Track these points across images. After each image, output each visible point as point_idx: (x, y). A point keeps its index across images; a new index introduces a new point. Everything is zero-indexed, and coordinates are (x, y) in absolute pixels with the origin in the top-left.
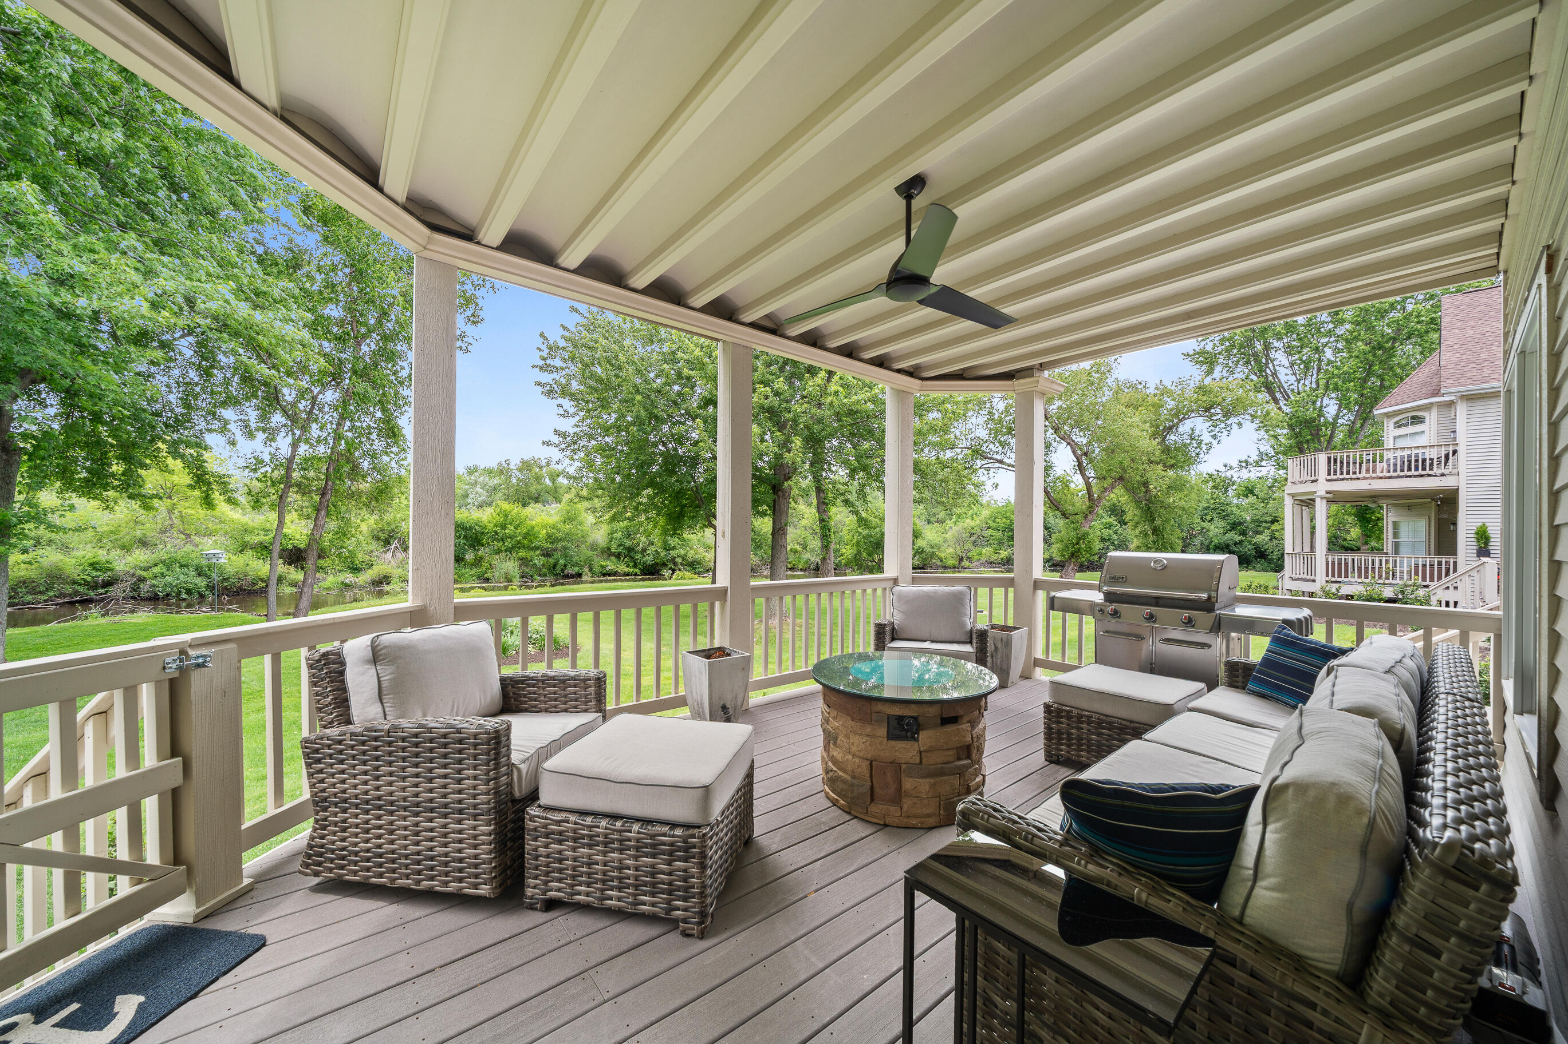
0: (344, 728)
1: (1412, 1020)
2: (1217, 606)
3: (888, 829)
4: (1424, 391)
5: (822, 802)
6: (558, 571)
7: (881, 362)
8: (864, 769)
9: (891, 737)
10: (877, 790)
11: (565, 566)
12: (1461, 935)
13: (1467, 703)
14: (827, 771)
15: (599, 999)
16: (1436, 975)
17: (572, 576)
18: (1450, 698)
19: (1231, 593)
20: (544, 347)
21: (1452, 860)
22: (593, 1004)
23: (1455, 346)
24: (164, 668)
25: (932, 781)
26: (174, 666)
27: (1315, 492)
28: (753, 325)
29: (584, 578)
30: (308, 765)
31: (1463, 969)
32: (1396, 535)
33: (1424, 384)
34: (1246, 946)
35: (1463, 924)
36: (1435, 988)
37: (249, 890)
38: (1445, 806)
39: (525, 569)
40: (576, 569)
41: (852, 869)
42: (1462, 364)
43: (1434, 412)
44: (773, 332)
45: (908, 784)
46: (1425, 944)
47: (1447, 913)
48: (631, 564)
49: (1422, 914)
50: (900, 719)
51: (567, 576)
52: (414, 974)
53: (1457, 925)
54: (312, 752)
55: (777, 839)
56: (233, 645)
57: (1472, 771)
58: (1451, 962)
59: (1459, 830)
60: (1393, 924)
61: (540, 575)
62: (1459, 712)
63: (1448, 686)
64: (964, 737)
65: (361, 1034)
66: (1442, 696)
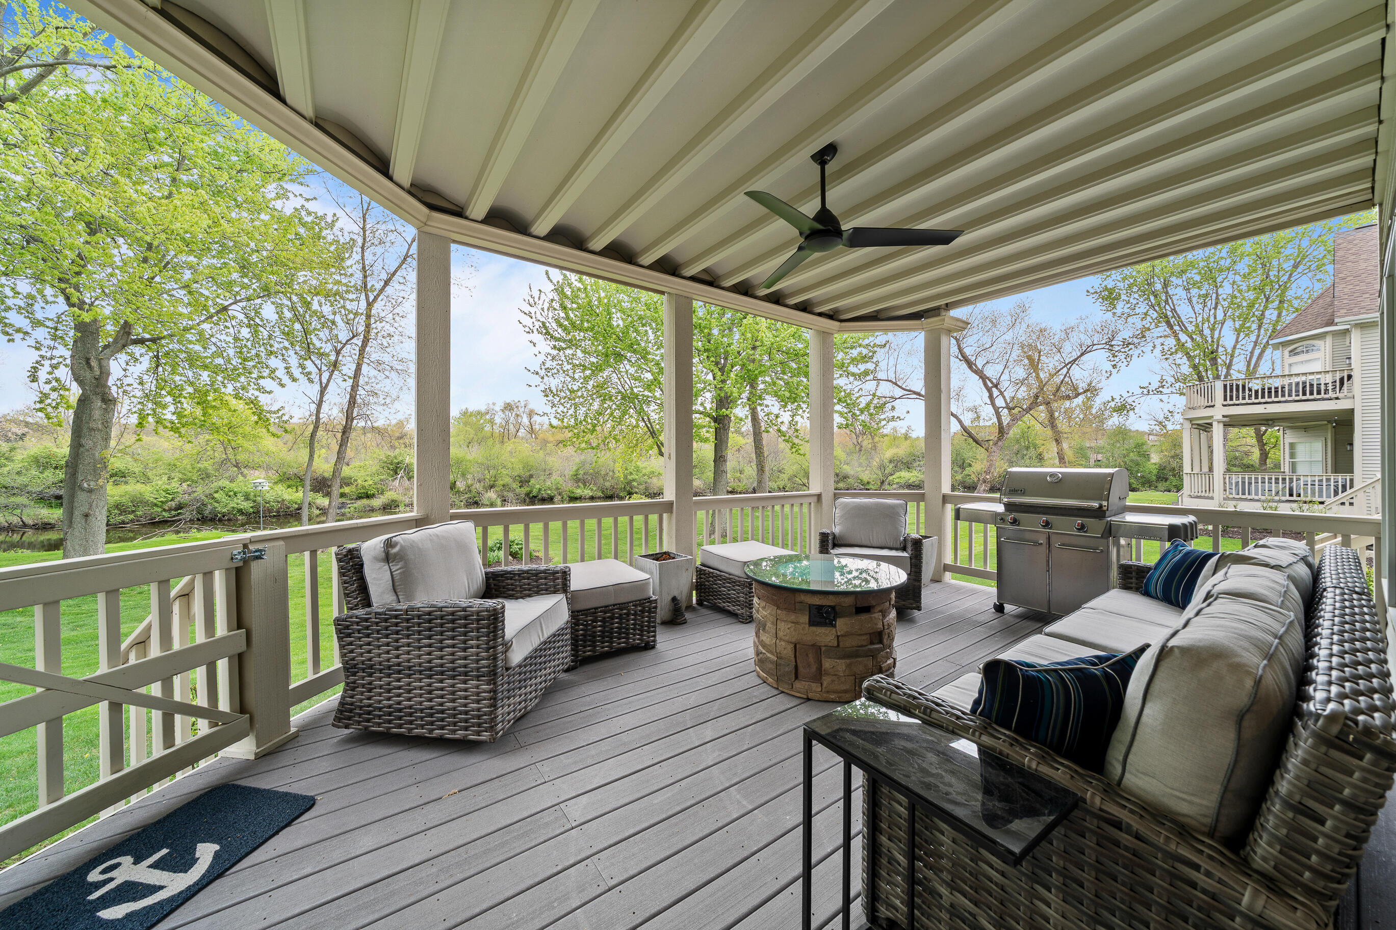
0: (367, 609)
1: (1297, 884)
2: (1107, 513)
3: (810, 703)
4: (1319, 321)
5: (753, 679)
6: (534, 494)
7: (804, 307)
8: (788, 651)
9: (812, 623)
10: (801, 669)
11: (540, 490)
12: (1344, 803)
13: (1355, 596)
14: (758, 653)
15: (568, 826)
16: (1321, 841)
17: (545, 500)
18: (1338, 591)
19: (1121, 503)
21: (1335, 729)
22: (563, 830)
23: (1349, 279)
24: (232, 559)
25: (848, 661)
26: (239, 557)
27: (1212, 417)
28: (693, 279)
30: (340, 639)
31: (1348, 835)
32: (1292, 455)
33: (1318, 315)
34: (1132, 812)
35: (1347, 792)
36: (1319, 853)
37: (296, 736)
38: (1330, 683)
41: (779, 733)
42: (1356, 295)
43: (1329, 339)
44: (711, 284)
45: (827, 664)
46: (1309, 811)
47: (1330, 781)
48: (595, 489)
49: (1306, 782)
50: (820, 608)
51: (541, 500)
52: (422, 802)
53: (1341, 793)
54: (343, 628)
55: (715, 708)
56: (282, 543)
57: (1358, 654)
58: (1336, 829)
59: (1342, 704)
60: (1277, 793)
62: (1347, 603)
63: (1334, 581)
64: (876, 624)
65: (383, 844)
66: (1329, 590)
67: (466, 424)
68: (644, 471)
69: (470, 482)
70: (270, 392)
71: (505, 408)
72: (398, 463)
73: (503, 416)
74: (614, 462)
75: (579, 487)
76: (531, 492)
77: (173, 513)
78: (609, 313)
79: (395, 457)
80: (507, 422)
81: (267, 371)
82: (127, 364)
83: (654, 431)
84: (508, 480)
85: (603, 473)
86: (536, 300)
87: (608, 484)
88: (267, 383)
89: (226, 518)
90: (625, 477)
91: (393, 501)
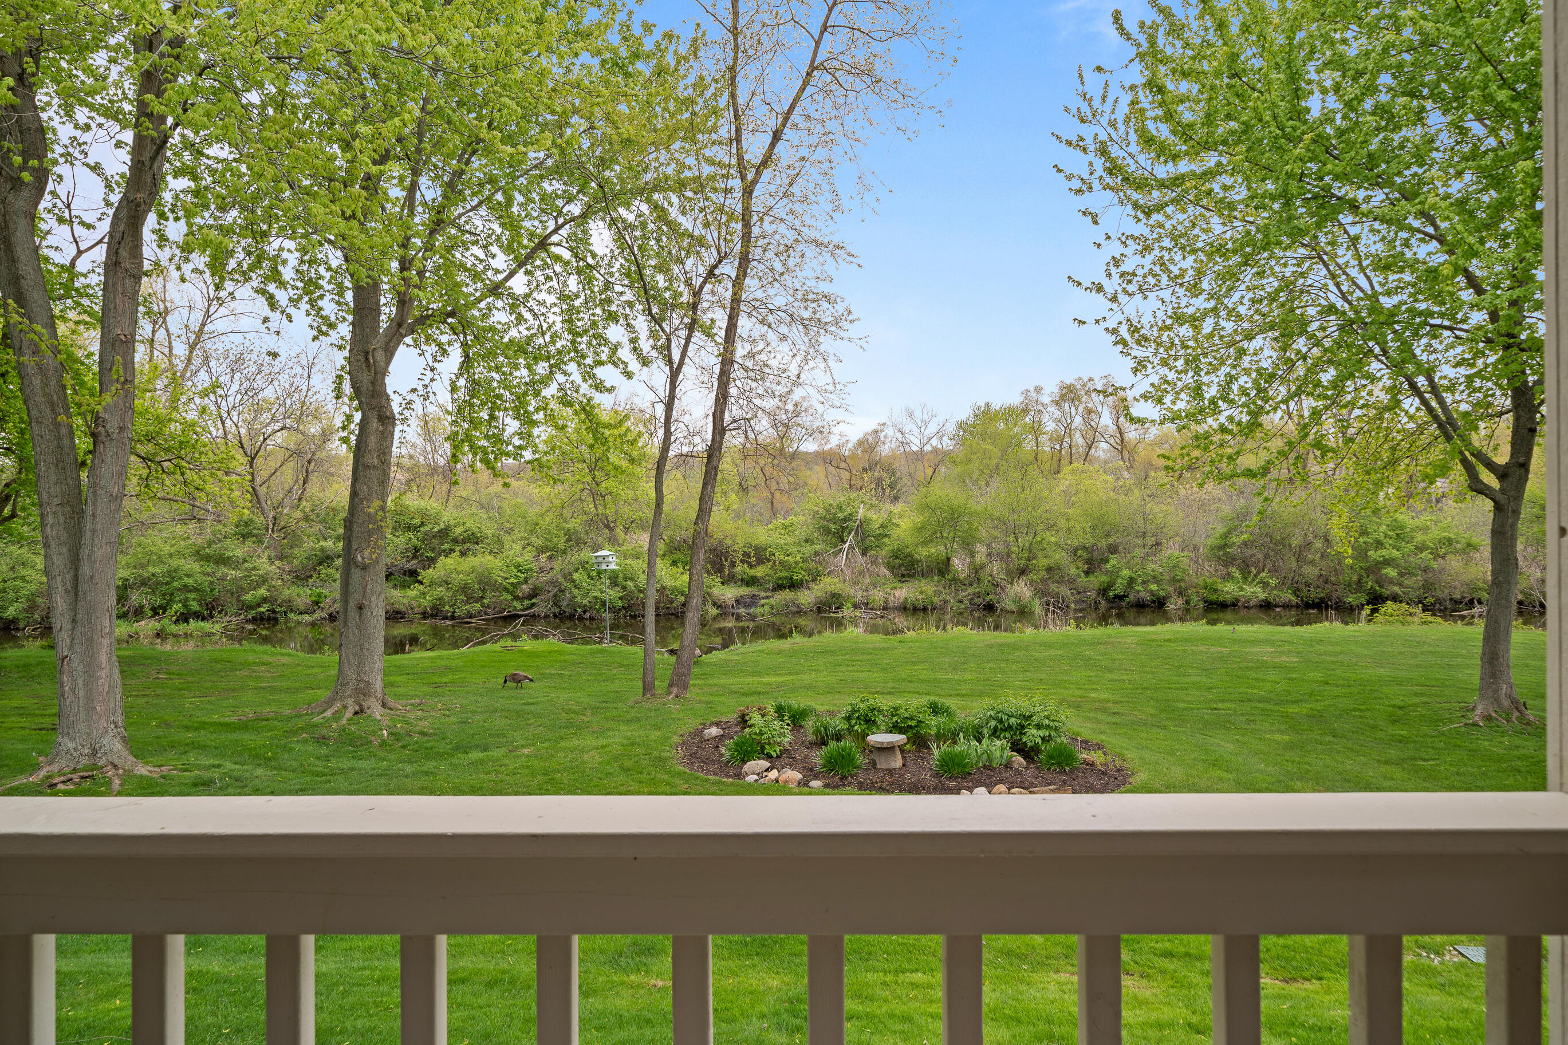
6: (1117, 593)
39: (1053, 587)
40: (1154, 589)
48: (1273, 582)
67: (984, 436)
68: (1420, 538)
69: (979, 558)
70: (611, 390)
71: (1063, 397)
72: (845, 520)
73: (1058, 414)
74: (1328, 512)
75: (1229, 577)
76: (1110, 585)
77: (527, 602)
78: (1294, 77)
79: (840, 508)
80: (1068, 428)
81: (606, 349)
82: (435, 360)
83: (1450, 421)
84: (1059, 557)
85: (1295, 542)
86: (1096, 103)
87: (1310, 572)
88: (607, 374)
89: (588, 615)
90: (1361, 553)
91: (834, 595)
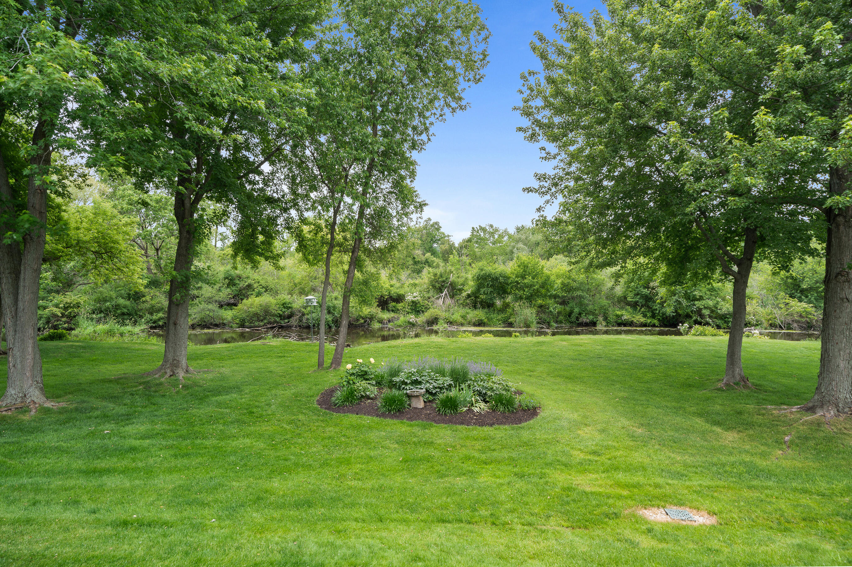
6: (573, 319)
11: (580, 314)
17: (586, 325)
20: (524, 89)
29: (599, 327)
39: (542, 315)
40: (591, 317)
48: (649, 314)
51: (581, 325)
61: (556, 322)
79: (441, 276)
91: (435, 317)
